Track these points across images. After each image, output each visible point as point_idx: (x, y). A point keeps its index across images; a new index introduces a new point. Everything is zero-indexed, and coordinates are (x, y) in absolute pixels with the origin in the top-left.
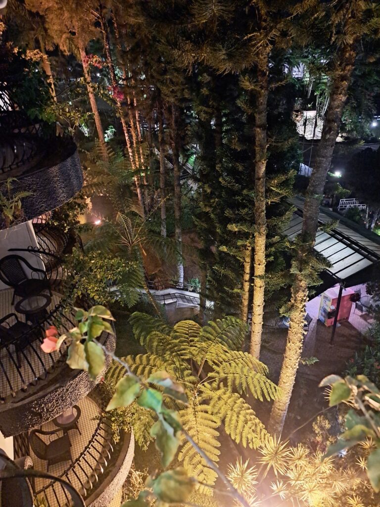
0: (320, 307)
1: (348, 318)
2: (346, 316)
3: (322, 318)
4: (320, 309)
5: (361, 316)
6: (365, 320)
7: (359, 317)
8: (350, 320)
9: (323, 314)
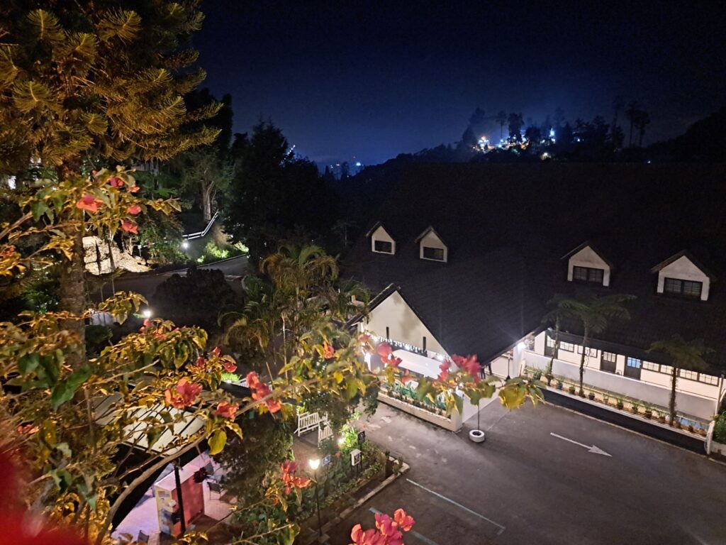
0: (158, 512)
1: (202, 510)
2: (200, 508)
3: (166, 528)
4: (159, 516)
5: (221, 499)
6: (227, 501)
7: (218, 502)
8: (207, 512)
9: (165, 520)
